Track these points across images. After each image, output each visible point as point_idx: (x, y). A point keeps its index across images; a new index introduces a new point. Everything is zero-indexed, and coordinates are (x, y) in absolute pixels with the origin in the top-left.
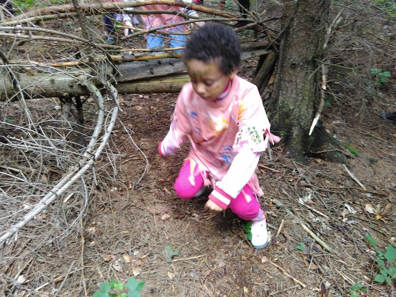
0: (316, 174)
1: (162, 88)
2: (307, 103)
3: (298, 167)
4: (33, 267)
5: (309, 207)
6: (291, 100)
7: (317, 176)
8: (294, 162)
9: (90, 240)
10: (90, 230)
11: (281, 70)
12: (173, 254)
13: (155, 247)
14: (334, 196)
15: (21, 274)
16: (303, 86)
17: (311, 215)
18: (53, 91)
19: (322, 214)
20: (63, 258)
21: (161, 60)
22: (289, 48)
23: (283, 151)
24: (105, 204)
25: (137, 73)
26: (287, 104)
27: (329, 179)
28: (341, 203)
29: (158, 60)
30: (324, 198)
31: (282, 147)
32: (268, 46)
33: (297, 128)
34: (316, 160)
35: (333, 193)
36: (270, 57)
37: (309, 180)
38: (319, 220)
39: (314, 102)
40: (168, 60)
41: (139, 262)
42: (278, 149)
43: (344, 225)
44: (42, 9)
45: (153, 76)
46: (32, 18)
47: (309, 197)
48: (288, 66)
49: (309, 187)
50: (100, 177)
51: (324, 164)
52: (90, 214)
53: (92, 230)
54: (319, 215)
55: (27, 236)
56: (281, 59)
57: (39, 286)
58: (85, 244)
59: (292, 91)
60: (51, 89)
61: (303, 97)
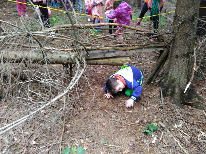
0: (186, 113)
1: (108, 63)
2: (184, 76)
3: (177, 109)
4: (40, 138)
5: (180, 130)
6: (175, 74)
7: (187, 114)
8: (175, 106)
9: (67, 130)
10: (68, 125)
11: (170, 59)
12: (104, 143)
13: (96, 138)
14: (195, 126)
15: (35, 140)
16: (182, 67)
17: (181, 134)
18: (60, 61)
19: (186, 134)
20: (54, 136)
21: (109, 50)
22: (175, 47)
23: (170, 100)
24: (77, 115)
25: (97, 56)
26: (173, 76)
27: (193, 117)
28: (198, 130)
29: (108, 50)
30: (189, 127)
31: (169, 98)
32: (164, 46)
33: (178, 88)
34: (188, 106)
35: (195, 124)
36: (165, 52)
37: (182, 116)
38: (184, 137)
39: (188, 76)
40: (113, 50)
41: (88, 144)
42: (167, 99)
43: (198, 142)
44: (59, 26)
45: (104, 57)
46: (55, 30)
47: (181, 125)
48: (174, 56)
49: (181, 120)
50: (76, 102)
51: (192, 109)
52: (69, 118)
53: (68, 126)
54: (185, 135)
55: (40, 124)
56: (170, 53)
57: (41, 147)
58: (64, 131)
59: (176, 69)
60: (59, 60)
61: (182, 73)
